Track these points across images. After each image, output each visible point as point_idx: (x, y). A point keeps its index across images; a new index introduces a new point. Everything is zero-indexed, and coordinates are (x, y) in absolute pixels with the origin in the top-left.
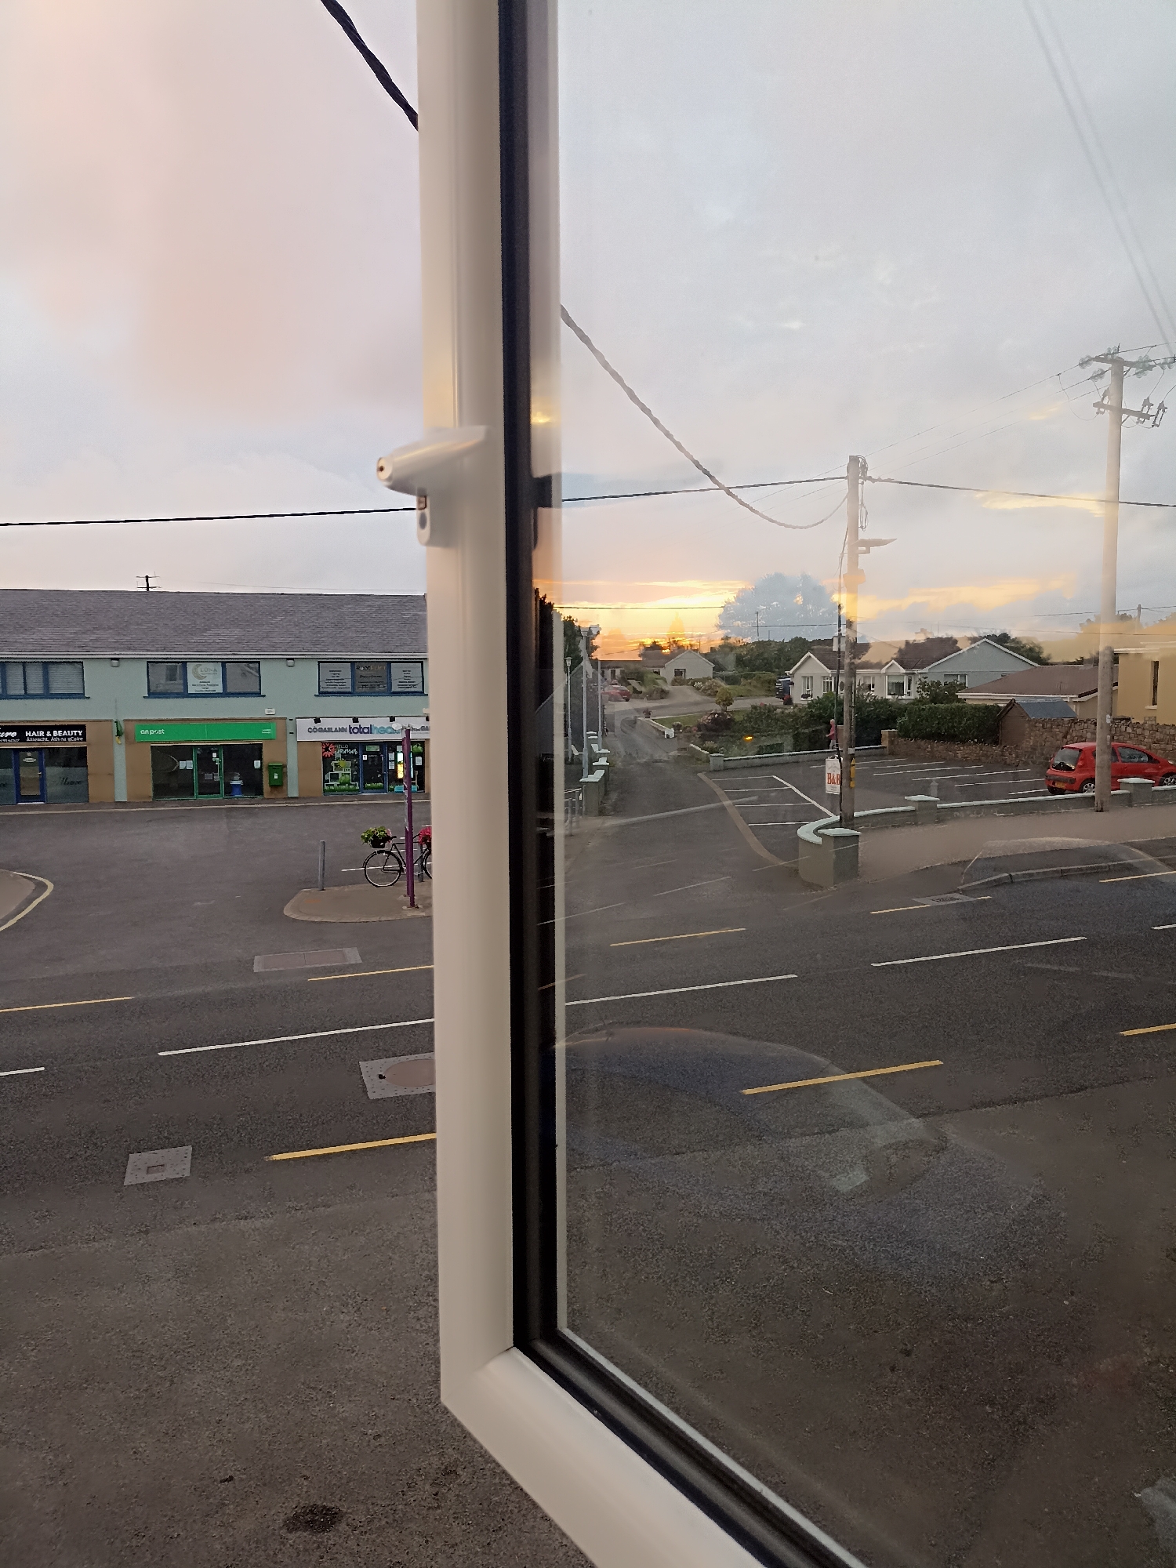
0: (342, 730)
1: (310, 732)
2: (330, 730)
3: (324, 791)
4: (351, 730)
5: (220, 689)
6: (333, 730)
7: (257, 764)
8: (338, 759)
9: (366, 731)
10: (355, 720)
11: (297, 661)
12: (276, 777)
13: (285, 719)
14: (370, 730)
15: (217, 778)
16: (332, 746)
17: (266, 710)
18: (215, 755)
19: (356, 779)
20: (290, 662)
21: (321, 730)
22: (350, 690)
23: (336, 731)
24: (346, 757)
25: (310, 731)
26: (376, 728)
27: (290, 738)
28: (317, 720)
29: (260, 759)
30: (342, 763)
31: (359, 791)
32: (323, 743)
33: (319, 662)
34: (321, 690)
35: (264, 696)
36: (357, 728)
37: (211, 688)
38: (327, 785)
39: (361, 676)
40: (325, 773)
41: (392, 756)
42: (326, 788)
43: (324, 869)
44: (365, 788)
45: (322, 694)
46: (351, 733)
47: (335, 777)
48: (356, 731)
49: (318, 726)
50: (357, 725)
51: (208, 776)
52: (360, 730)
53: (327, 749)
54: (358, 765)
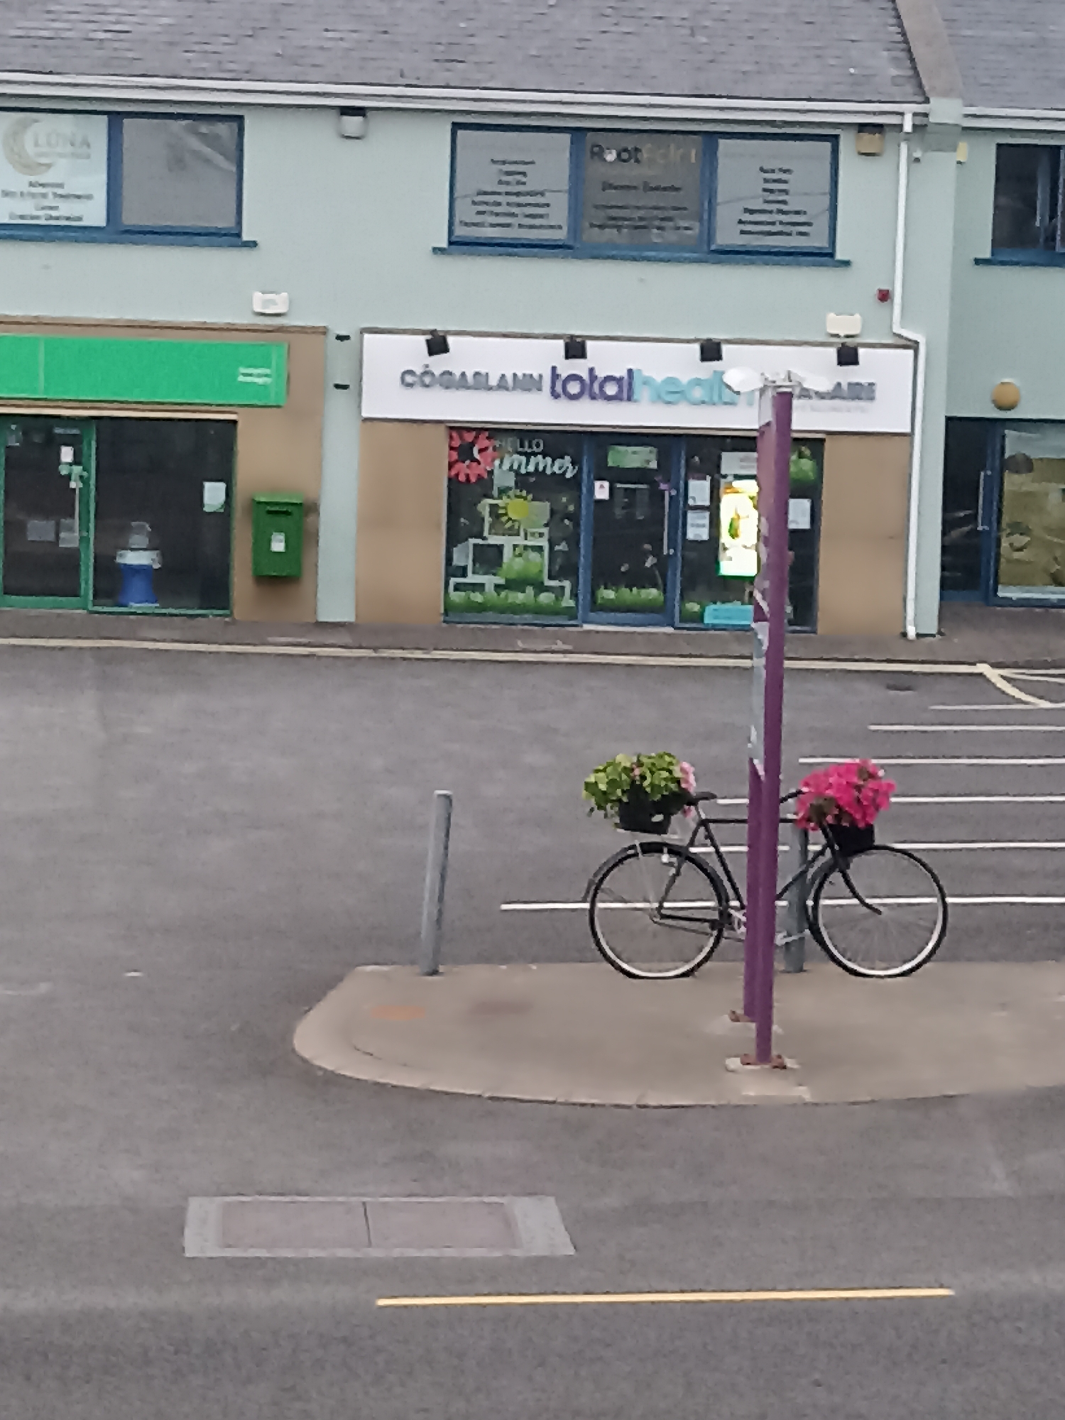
0: (527, 384)
1: (410, 385)
2: (480, 382)
3: (449, 608)
4: (559, 387)
5: (95, 214)
6: (493, 381)
7: (213, 494)
8: (503, 491)
9: (611, 390)
10: (575, 349)
11: (375, 120)
12: (278, 545)
13: (324, 331)
14: (626, 388)
15: (70, 539)
16: (483, 442)
17: (258, 296)
18: (67, 454)
19: (564, 568)
20: (353, 123)
21: (449, 381)
22: (561, 235)
23: (502, 385)
24: (530, 484)
25: (409, 379)
26: (647, 381)
27: (337, 404)
28: (437, 345)
29: (226, 475)
30: (518, 508)
31: (571, 613)
32: (456, 429)
33: (456, 127)
34: (460, 232)
35: (253, 244)
36: (575, 377)
37: (66, 209)
38: (458, 587)
39: (607, 186)
40: (453, 539)
41: (699, 490)
42: (456, 597)
43: (441, 899)
44: (596, 606)
45: (458, 245)
46: (555, 395)
47: (489, 558)
48: (574, 388)
49: (439, 364)
50: (579, 367)
51: (39, 530)
52: (592, 388)
53: (464, 453)
54: (575, 518)
